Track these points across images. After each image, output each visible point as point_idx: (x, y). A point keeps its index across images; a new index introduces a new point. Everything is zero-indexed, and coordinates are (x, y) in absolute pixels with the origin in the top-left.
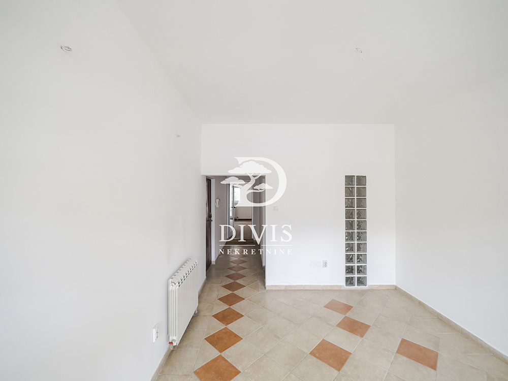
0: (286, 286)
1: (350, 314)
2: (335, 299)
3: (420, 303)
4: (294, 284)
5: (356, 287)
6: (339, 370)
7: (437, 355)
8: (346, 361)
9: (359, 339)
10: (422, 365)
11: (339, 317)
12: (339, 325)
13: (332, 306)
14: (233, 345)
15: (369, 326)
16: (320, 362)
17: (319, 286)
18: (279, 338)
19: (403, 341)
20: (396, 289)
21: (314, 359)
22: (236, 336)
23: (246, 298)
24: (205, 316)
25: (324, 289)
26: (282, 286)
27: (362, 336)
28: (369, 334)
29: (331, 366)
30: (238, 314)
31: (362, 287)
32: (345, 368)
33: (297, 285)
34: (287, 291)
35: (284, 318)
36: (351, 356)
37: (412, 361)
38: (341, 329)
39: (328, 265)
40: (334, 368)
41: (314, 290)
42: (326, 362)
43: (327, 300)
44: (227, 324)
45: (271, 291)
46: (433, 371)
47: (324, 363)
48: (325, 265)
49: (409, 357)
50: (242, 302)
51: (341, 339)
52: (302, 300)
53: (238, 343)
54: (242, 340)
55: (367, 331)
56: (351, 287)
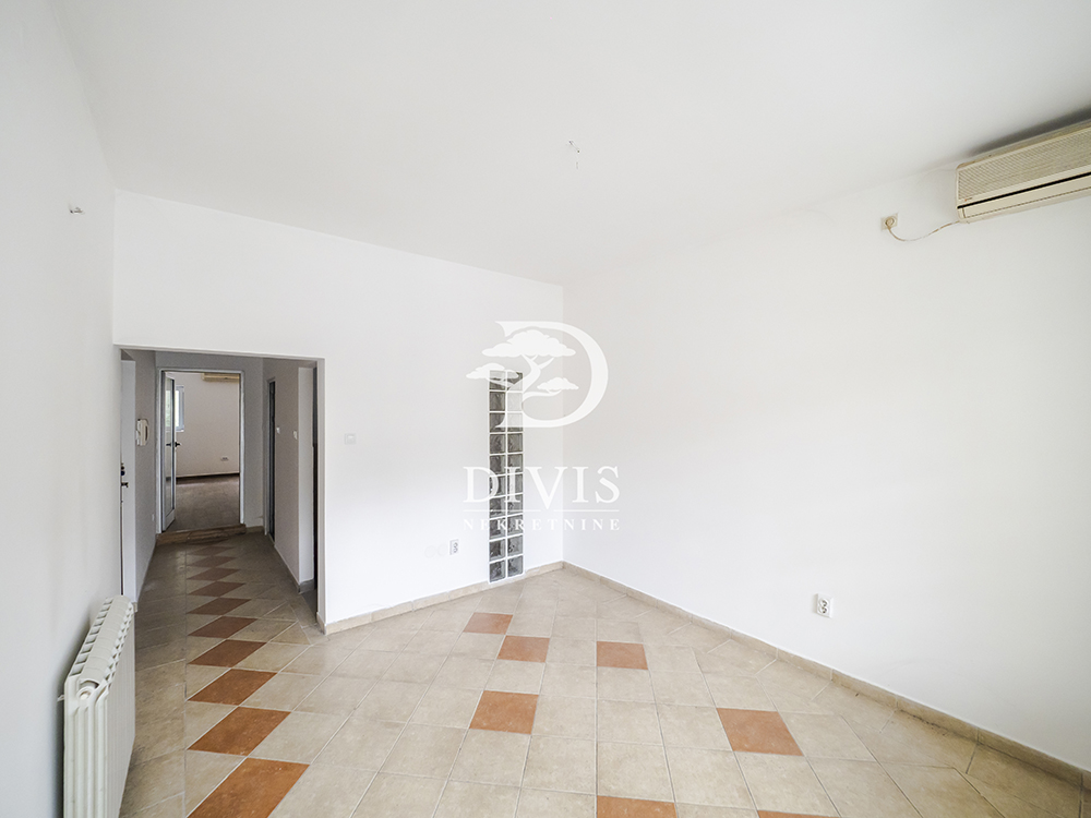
0: (373, 614)
1: (511, 631)
2: (478, 611)
3: (603, 581)
4: (392, 606)
5: (507, 579)
6: (529, 732)
7: (642, 649)
8: (534, 712)
9: (540, 666)
10: (631, 670)
11: (496, 642)
12: (501, 655)
13: (477, 625)
14: (287, 791)
15: (548, 640)
16: (494, 734)
17: (442, 594)
18: (397, 725)
19: (600, 644)
20: (565, 567)
21: (482, 733)
22: (286, 766)
23: (278, 669)
24: (160, 759)
25: (453, 597)
26: (365, 616)
27: (543, 660)
28: (553, 652)
29: (514, 731)
30: (272, 713)
31: (517, 577)
32: (537, 724)
33: (399, 605)
34: (378, 623)
35: (393, 680)
36: (539, 700)
37: (620, 669)
38: (507, 662)
39: (459, 547)
40: (521, 732)
41: (434, 605)
42: (504, 730)
43: (462, 617)
44: (250, 749)
45: (340, 634)
46: (645, 671)
47: (501, 732)
48: (455, 548)
49: (614, 666)
50: (271, 682)
51: (516, 679)
52: (416, 632)
53: (301, 780)
54: (308, 770)
55: (547, 647)
56: (500, 582)
